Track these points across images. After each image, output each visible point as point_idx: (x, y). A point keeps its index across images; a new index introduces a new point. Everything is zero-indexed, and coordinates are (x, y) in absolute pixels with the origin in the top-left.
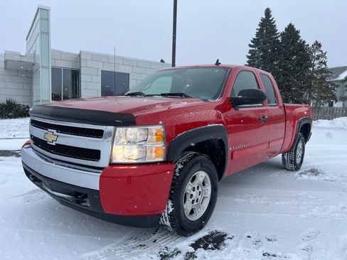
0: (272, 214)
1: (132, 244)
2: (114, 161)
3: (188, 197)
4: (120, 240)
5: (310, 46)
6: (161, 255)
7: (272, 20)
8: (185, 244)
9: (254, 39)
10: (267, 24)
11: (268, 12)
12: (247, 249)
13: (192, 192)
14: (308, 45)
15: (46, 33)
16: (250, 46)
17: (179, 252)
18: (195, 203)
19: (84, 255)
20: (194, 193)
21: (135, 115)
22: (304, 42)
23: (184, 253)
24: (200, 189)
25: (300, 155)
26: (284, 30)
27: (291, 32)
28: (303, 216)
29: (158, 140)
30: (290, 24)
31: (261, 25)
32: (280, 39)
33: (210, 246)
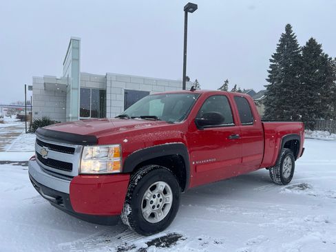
0: (233, 222)
1: (100, 239)
2: (82, 172)
3: (148, 203)
4: (92, 236)
5: (333, 59)
6: (119, 249)
7: (292, 36)
8: (141, 242)
9: (275, 54)
10: (288, 39)
11: (288, 28)
12: (192, 249)
13: (152, 199)
14: (331, 59)
15: (76, 60)
16: (271, 61)
17: (135, 247)
18: (156, 208)
19: (59, 245)
20: (154, 200)
21: (97, 137)
22: (327, 55)
23: (138, 248)
24: (161, 197)
25: (289, 169)
26: (305, 45)
27: (313, 46)
28: (261, 225)
29: (115, 156)
30: (312, 39)
31: (282, 40)
32: (301, 53)
33: (162, 245)
